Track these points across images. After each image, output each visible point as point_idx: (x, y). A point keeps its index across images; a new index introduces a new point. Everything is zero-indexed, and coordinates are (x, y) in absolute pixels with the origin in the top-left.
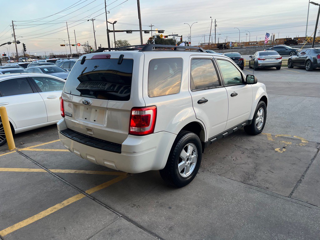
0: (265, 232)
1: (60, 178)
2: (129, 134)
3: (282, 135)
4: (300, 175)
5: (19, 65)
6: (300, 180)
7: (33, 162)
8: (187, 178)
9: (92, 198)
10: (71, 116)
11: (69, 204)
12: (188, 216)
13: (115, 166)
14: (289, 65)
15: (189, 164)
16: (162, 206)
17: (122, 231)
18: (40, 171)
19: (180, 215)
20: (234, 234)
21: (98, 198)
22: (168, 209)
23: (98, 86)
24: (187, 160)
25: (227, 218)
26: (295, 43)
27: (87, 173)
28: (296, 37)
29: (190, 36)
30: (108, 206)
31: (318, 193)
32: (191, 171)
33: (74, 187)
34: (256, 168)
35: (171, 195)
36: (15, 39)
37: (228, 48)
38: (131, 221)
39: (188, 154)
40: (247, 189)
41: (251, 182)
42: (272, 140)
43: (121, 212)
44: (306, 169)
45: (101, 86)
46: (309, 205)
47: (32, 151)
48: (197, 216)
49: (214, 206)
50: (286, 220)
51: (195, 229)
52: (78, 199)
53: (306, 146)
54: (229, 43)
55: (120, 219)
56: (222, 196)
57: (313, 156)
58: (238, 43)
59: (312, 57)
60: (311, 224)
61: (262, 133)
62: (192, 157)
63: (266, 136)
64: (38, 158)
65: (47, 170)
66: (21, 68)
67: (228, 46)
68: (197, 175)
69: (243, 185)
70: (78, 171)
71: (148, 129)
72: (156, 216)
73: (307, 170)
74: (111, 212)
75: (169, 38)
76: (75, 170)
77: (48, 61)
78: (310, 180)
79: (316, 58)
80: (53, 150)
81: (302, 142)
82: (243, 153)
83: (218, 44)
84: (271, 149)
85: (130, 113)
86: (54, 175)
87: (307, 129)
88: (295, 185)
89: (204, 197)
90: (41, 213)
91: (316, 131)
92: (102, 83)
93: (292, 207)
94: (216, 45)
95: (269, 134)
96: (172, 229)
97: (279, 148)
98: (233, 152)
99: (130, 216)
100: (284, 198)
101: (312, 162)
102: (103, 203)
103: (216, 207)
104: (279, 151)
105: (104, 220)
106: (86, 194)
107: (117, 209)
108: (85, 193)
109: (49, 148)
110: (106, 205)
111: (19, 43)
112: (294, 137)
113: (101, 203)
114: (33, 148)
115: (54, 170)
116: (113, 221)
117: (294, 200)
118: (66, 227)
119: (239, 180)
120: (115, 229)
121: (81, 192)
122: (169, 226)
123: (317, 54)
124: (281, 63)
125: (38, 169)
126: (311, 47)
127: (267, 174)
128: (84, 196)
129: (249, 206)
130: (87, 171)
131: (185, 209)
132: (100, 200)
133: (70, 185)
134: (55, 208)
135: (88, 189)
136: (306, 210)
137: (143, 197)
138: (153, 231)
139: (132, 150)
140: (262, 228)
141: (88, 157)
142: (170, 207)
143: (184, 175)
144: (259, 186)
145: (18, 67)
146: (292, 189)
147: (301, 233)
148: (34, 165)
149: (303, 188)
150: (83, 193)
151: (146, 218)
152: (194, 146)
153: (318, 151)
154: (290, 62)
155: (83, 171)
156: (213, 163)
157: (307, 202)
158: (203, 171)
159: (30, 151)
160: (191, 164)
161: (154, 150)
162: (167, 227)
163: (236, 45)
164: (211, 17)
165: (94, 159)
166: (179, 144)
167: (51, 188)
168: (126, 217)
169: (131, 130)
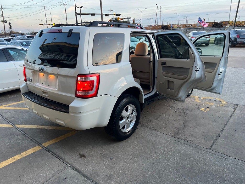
0: (188, 180)
1: (23, 133)
2: (76, 97)
3: (207, 98)
4: (220, 130)
5: (4, 39)
6: (219, 135)
7: (3, 118)
8: (127, 133)
9: (47, 150)
10: (31, 81)
11: (27, 155)
12: (125, 166)
13: (64, 124)
14: (215, 43)
15: (129, 121)
16: (104, 157)
17: (68, 179)
18: (8, 126)
19: (118, 165)
20: (162, 181)
21: (52, 150)
22: (109, 160)
23: (57, 56)
24: (128, 118)
25: (157, 168)
26: (221, 26)
27: (47, 128)
28: (221, 21)
29: (141, 19)
30: (59, 157)
31: (233, 146)
32: (131, 127)
33: (33, 140)
34: (185, 125)
35: (114, 147)
36: (3, 19)
37: (169, 29)
38: (77, 171)
39: (128, 114)
40: (176, 142)
41: (180, 136)
42: (199, 101)
43: (69, 162)
44: (224, 125)
45: (59, 57)
46: (225, 156)
47: (4, 109)
48: (132, 166)
49: (148, 157)
50: (206, 169)
51: (130, 178)
52: (35, 151)
53: (225, 106)
54: (171, 25)
55: (68, 169)
56: (155, 148)
57: (230, 114)
58: (177, 25)
59: (233, 37)
60: (226, 173)
61: (191, 95)
62: (132, 116)
63: (194, 98)
64: (7, 115)
65: (13, 125)
66: (5, 42)
67: (170, 27)
68: (137, 130)
69: (173, 139)
70: (40, 126)
71: (92, 92)
72: (98, 166)
73: (225, 127)
74: (61, 162)
75: (125, 20)
76: (37, 126)
77: (27, 37)
78: (227, 135)
79: (236, 37)
80: (22, 109)
81: (222, 103)
82: (175, 112)
83: (162, 25)
84: (198, 109)
85: (76, 79)
86: (19, 129)
87: (226, 93)
88: (214, 139)
89: (140, 149)
90: (2, 163)
91: (234, 95)
92: (60, 54)
93: (212, 158)
94: (160, 27)
95: (197, 96)
96: (110, 178)
97: (204, 108)
98: (167, 111)
99: (76, 166)
100: (206, 150)
101: (229, 120)
102: (55, 155)
103: (149, 158)
104: (204, 111)
105: (54, 169)
106: (43, 147)
107: (67, 160)
108: (42, 145)
109: (19, 107)
110: (58, 156)
111: (6, 22)
112: (216, 99)
113: (54, 154)
114: (5, 107)
115: (20, 125)
116: (61, 171)
117: (213, 152)
118: (21, 176)
119: (170, 135)
120: (62, 177)
121: (39, 145)
122: (109, 174)
123: (237, 34)
124: (209, 41)
125: (6, 125)
126: (232, 29)
127: (193, 129)
128: (41, 148)
129: (176, 157)
130: (47, 127)
131: (123, 160)
132: (53, 152)
133: (31, 138)
134: (15, 159)
135: (45, 142)
136: (223, 161)
137: (90, 149)
138: (94, 180)
139: (77, 111)
140: (185, 177)
141: (43, 116)
142: (111, 158)
143: (125, 130)
144: (186, 140)
145: (3, 41)
146: (212, 142)
147: (218, 181)
148: (3, 121)
149: (221, 141)
150: (41, 145)
151: (90, 168)
152: (133, 107)
153: (234, 111)
154: (216, 40)
155: (44, 126)
156: (151, 120)
157: (224, 154)
158: (142, 127)
159: (3, 109)
160: (131, 121)
161: (98, 110)
162: (106, 176)
163: (176, 26)
164: (157, 5)
165: (48, 118)
166: (121, 105)
167: (14, 141)
168: (73, 166)
169: (78, 94)
